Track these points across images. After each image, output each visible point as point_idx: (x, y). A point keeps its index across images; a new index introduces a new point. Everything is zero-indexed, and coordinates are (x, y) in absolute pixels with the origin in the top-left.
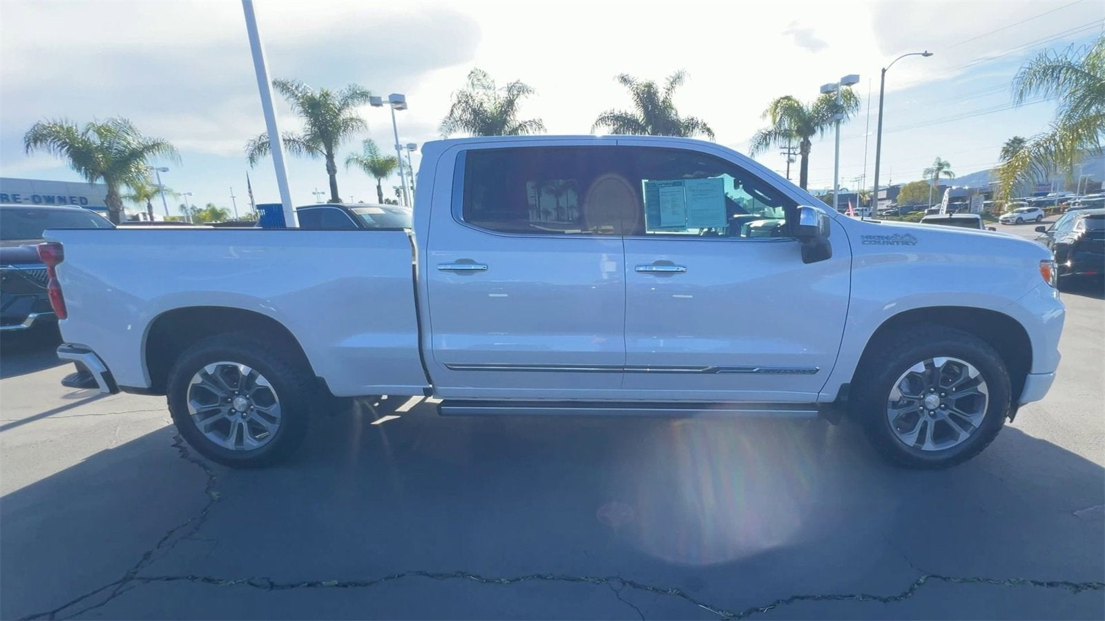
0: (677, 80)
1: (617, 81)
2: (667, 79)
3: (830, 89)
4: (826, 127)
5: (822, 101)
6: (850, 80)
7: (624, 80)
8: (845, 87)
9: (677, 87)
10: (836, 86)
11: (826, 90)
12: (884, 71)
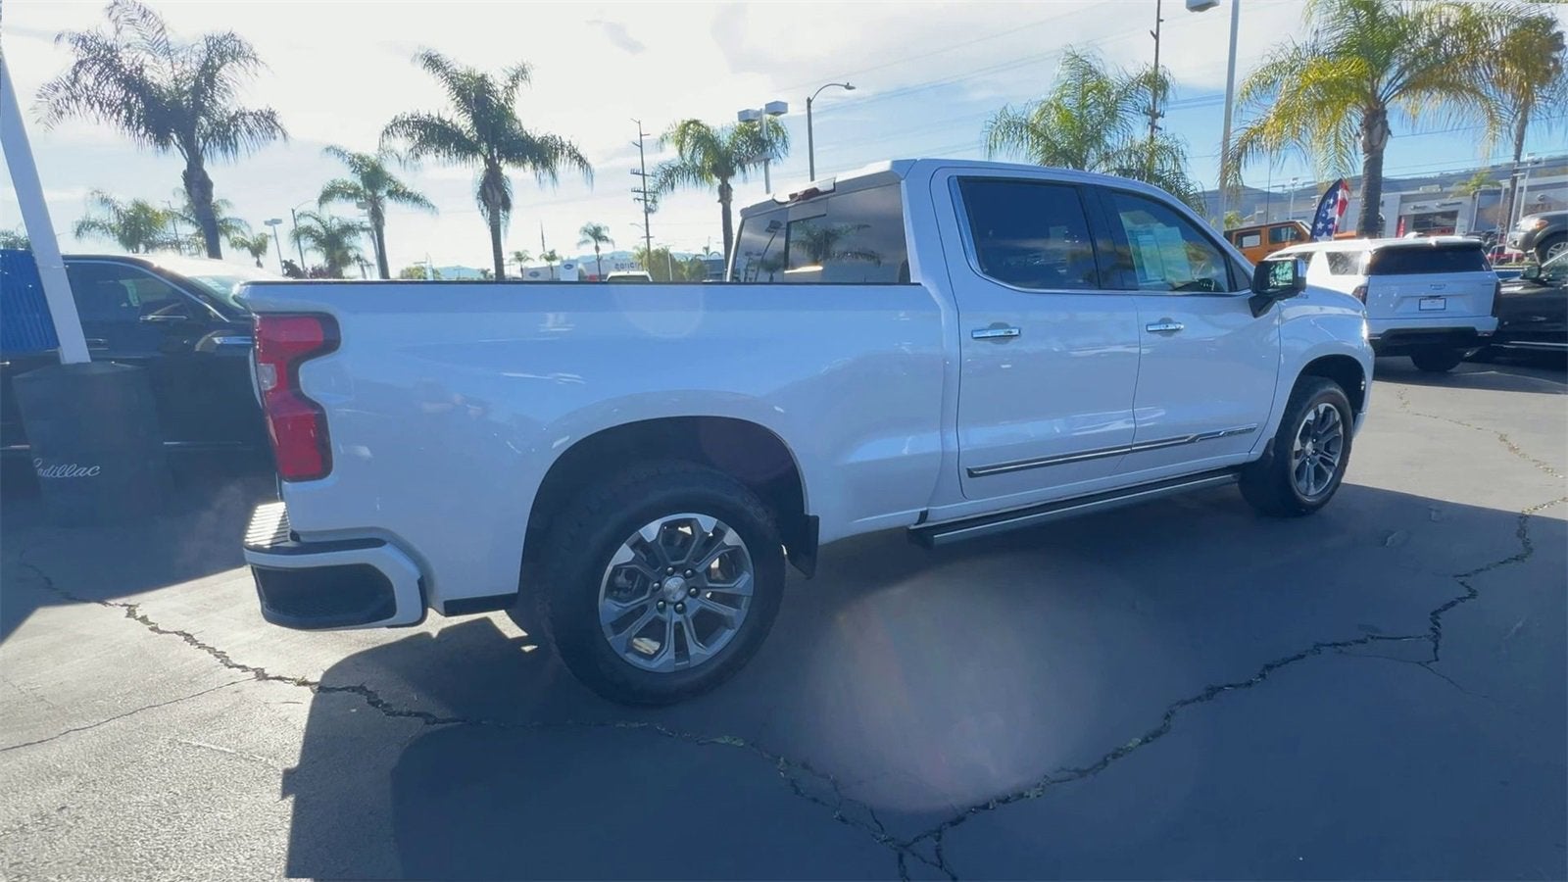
0: (518, 76)
1: (420, 64)
2: (505, 71)
3: (751, 117)
4: (750, 167)
5: (741, 131)
6: (777, 109)
7: (433, 62)
8: (768, 116)
9: (521, 84)
10: (759, 114)
11: (746, 117)
12: (809, 101)
